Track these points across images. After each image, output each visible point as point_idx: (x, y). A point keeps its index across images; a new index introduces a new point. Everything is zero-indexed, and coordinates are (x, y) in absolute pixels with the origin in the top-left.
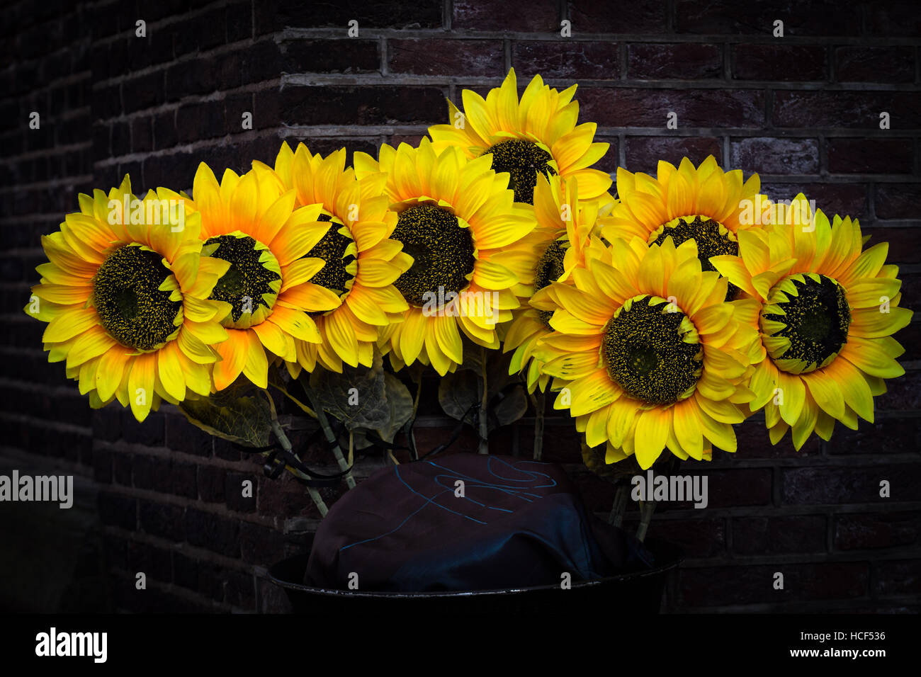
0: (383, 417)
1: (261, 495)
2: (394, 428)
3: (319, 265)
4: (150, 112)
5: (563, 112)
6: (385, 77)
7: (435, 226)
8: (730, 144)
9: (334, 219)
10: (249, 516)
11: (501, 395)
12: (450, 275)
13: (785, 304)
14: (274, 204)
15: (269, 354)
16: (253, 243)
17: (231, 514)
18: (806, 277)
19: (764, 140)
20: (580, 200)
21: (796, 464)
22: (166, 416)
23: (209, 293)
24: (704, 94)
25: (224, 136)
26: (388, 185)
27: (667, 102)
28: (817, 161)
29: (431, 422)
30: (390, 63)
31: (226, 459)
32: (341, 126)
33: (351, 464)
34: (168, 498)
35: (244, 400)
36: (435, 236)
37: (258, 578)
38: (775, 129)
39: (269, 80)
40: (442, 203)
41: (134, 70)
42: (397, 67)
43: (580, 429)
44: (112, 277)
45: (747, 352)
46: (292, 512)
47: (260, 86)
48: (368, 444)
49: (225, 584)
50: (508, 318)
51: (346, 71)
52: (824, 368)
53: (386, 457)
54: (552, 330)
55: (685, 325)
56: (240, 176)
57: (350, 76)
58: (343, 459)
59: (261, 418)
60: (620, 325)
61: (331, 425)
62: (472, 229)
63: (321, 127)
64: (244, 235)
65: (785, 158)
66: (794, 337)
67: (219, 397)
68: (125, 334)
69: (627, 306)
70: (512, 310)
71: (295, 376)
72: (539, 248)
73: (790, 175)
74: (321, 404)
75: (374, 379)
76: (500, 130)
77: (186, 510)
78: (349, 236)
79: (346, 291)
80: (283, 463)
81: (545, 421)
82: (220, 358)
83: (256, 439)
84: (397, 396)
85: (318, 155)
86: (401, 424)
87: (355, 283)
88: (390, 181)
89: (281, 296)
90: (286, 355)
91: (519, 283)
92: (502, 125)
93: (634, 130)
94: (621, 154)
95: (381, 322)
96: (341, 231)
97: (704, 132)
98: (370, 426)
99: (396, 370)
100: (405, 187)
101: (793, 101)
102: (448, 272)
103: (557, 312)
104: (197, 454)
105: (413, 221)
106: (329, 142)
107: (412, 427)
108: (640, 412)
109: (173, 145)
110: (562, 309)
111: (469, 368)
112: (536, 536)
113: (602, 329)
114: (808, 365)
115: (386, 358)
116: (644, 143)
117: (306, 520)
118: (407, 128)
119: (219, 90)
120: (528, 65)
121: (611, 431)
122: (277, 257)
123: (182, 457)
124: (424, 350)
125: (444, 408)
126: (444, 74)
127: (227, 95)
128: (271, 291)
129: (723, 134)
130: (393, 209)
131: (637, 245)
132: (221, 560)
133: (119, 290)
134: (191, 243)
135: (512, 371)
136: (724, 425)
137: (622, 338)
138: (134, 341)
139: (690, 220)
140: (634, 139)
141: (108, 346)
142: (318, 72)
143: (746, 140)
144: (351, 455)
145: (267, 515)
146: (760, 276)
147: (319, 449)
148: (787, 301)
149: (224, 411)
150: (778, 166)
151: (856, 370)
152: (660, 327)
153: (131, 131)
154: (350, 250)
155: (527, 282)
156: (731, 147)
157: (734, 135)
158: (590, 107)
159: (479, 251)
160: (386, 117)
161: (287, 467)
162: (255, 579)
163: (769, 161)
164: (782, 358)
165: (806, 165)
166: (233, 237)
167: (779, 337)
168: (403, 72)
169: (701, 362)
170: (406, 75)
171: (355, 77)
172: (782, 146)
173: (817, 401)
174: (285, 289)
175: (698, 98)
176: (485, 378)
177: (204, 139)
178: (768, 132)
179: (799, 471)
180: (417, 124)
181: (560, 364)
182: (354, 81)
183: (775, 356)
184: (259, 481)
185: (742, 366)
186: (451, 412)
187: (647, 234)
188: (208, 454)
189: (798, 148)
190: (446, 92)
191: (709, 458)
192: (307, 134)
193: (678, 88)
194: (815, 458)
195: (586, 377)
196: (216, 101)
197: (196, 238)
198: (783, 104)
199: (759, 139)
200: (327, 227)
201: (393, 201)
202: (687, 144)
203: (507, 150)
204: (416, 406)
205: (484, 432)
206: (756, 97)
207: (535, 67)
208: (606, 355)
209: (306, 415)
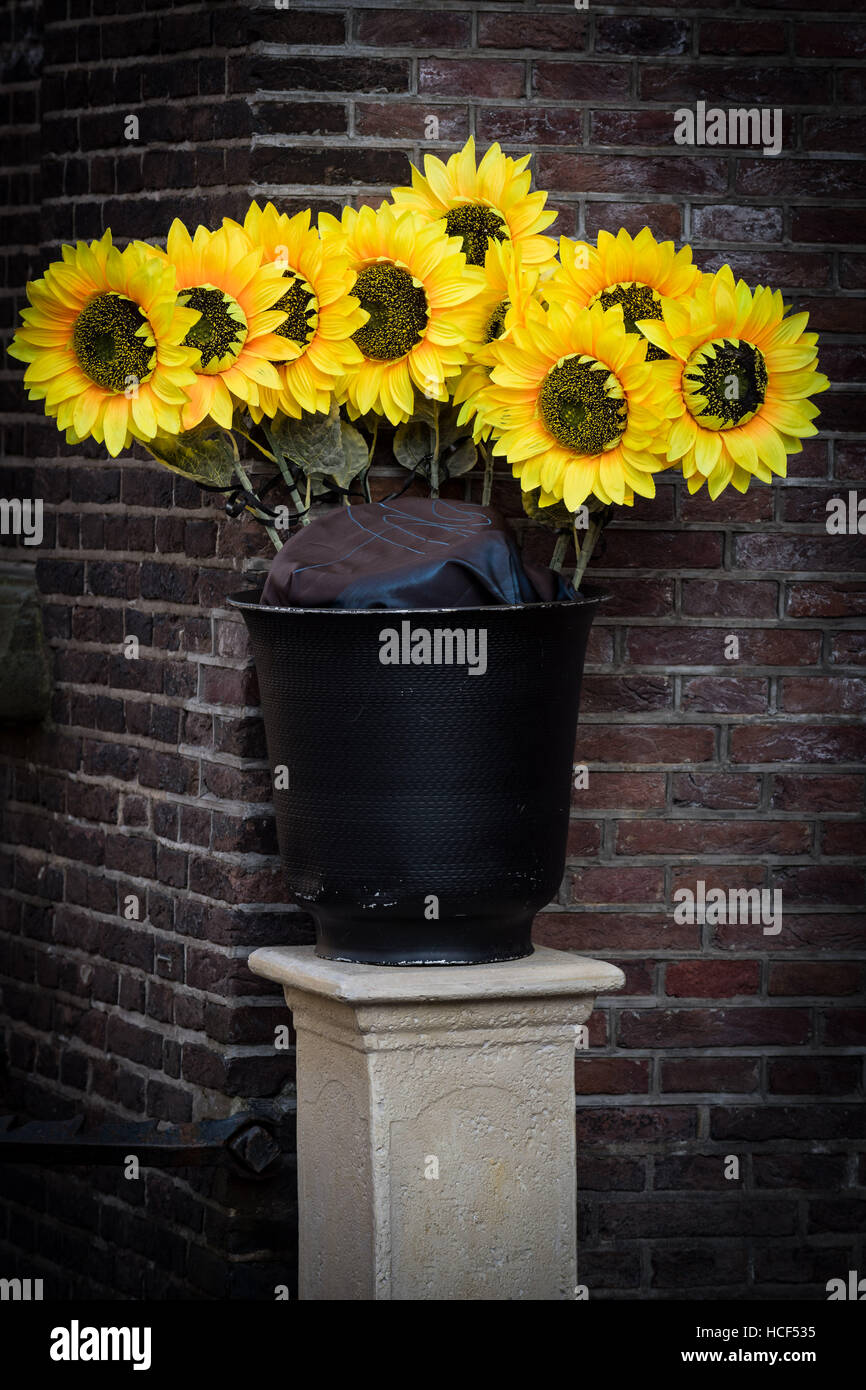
0: (338, 463)
1: (220, 539)
2: (350, 475)
3: (282, 317)
4: (112, 152)
5: (518, 180)
6: (352, 140)
7: (391, 285)
8: (691, 211)
9: (298, 276)
10: (208, 562)
11: (453, 448)
12: (404, 331)
13: (704, 366)
14: (243, 259)
15: (234, 398)
16: (222, 296)
17: (190, 562)
18: (726, 342)
19: (726, 207)
20: (524, 264)
21: (748, 529)
22: (122, 470)
23: (182, 339)
24: (666, 161)
25: (194, 187)
26: (349, 244)
27: (629, 168)
28: (781, 229)
29: (386, 472)
30: (357, 126)
31: (187, 507)
32: (308, 186)
33: (308, 506)
34: (121, 555)
35: (209, 443)
36: (392, 294)
37: (216, 620)
38: (738, 197)
39: (240, 138)
40: (398, 264)
41: (94, 106)
42: (364, 130)
43: (516, 475)
44: (91, 322)
45: (665, 408)
46: (250, 552)
47: (232, 143)
48: (325, 490)
49: (181, 632)
50: (457, 372)
51: (315, 133)
52: (742, 426)
53: (341, 503)
54: (492, 383)
55: (611, 382)
56: (211, 232)
57: (318, 138)
58: (301, 502)
59: (224, 461)
60: (554, 380)
61: (290, 470)
62: (425, 289)
63: (289, 186)
64: (213, 288)
65: (747, 226)
66: (712, 396)
67: (188, 437)
68: (103, 376)
69: (560, 364)
70: (461, 366)
71: (257, 420)
72: (488, 309)
73: (752, 243)
74: (282, 449)
75: (330, 427)
76: (459, 194)
77: (141, 565)
78: (311, 292)
79: (307, 342)
80: (244, 502)
81: (495, 476)
82: (190, 400)
83: (219, 479)
84: (353, 444)
85: (285, 215)
86: (357, 472)
87: (315, 336)
88: (351, 241)
89: (246, 346)
90: (250, 399)
91: (468, 340)
92: (461, 190)
93: (594, 196)
94: (580, 218)
95: (338, 372)
96: (303, 287)
97: (665, 199)
98: (326, 472)
99: (353, 419)
100: (365, 246)
101: (757, 170)
102: (402, 328)
103: (498, 368)
104: (155, 506)
105: (372, 280)
106: (296, 201)
107: (366, 475)
108: (570, 461)
109: (139, 190)
110: (503, 364)
111: (422, 420)
112: (468, 564)
113: (538, 383)
114: (726, 422)
115: (343, 408)
116: (604, 208)
117: (264, 560)
118: (371, 189)
119: (189, 140)
120: (491, 130)
121: (544, 477)
122: (244, 309)
123: (137, 510)
124: (378, 401)
125: (398, 458)
126: (408, 137)
127: (198, 147)
128: (238, 340)
129: (684, 201)
130: (354, 267)
131: (570, 308)
132: (177, 609)
133: (98, 335)
134: (166, 294)
135: (460, 423)
136: (644, 473)
137: (555, 392)
138: (110, 382)
139: (626, 286)
140: (594, 204)
141: (85, 387)
142: (288, 133)
143: (707, 207)
144: (308, 499)
145: (226, 558)
146: (682, 338)
147: (278, 493)
148: (706, 362)
149: (189, 452)
150: (741, 235)
151: (772, 429)
152: (588, 383)
153: (90, 170)
154: (312, 305)
155: (477, 340)
156: (692, 213)
157: (695, 202)
158: (552, 172)
159: (433, 309)
160: (351, 178)
161: (247, 507)
162: (212, 621)
163: (731, 229)
164: (701, 415)
165: (769, 233)
166: (204, 290)
167: (698, 395)
168: (369, 135)
169: (625, 416)
170: (372, 138)
171: (323, 138)
172: (745, 214)
173: (732, 455)
174: (250, 339)
175: (660, 165)
176: (437, 431)
177: (173, 188)
178: (729, 200)
179: (751, 536)
180: (382, 185)
181: (499, 414)
182: (322, 142)
183: (694, 413)
184: (219, 526)
185: (658, 420)
186: (405, 462)
187: (587, 299)
188: (166, 503)
189: (761, 217)
190: (410, 155)
191: (630, 504)
192: (275, 192)
193: (640, 154)
194: (769, 524)
195: (522, 428)
196: (186, 152)
197: (170, 289)
198: (746, 172)
199: (722, 207)
200: (291, 282)
201: (354, 260)
202: (648, 210)
203: (464, 215)
204: (372, 453)
205: (435, 482)
206: (720, 165)
207: (499, 133)
208: (542, 407)
209: (267, 460)
